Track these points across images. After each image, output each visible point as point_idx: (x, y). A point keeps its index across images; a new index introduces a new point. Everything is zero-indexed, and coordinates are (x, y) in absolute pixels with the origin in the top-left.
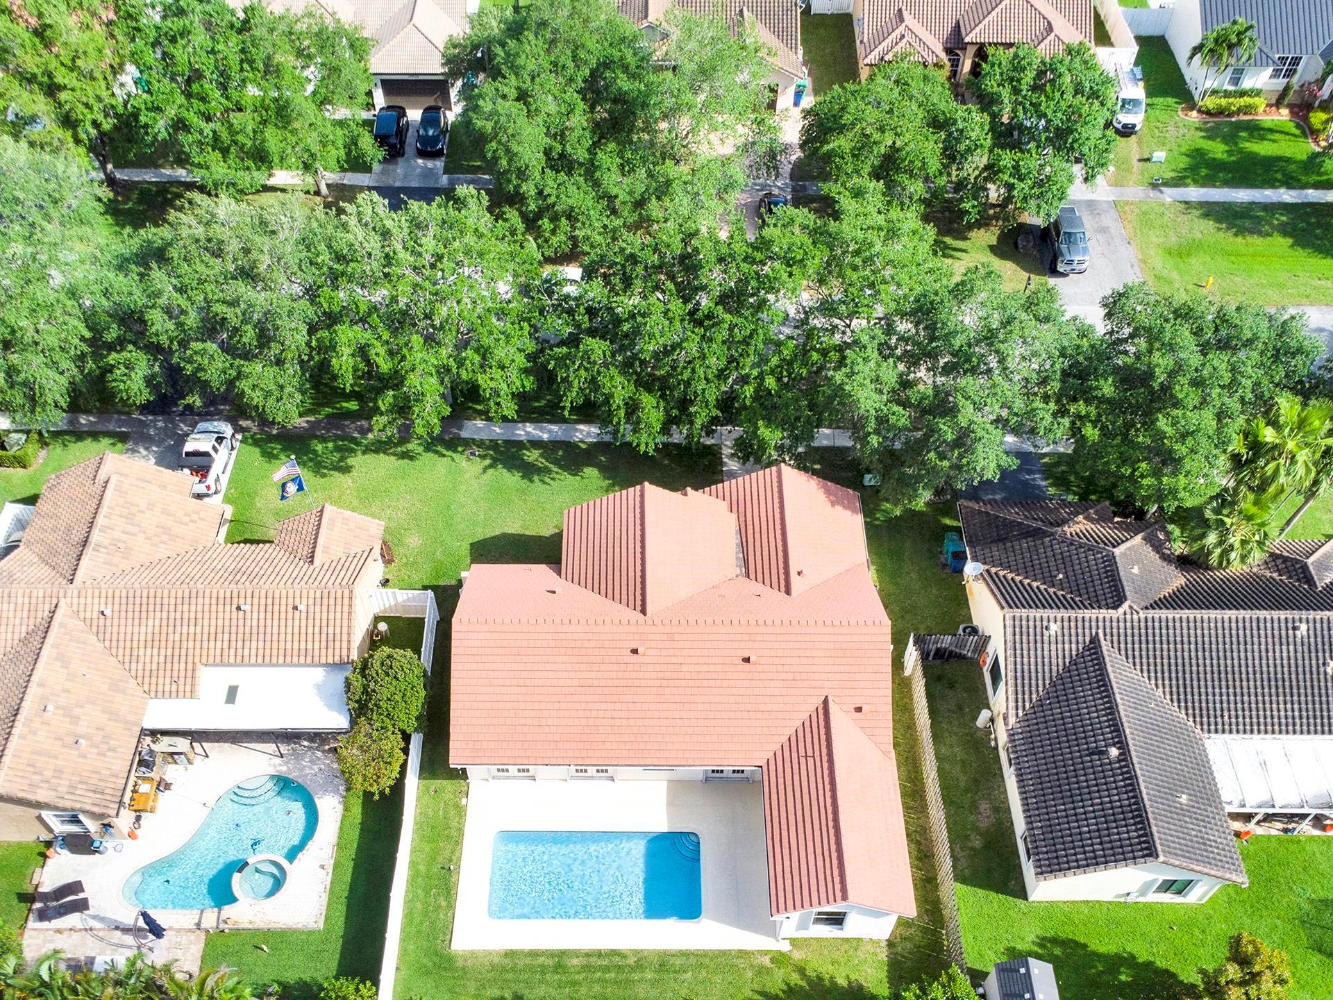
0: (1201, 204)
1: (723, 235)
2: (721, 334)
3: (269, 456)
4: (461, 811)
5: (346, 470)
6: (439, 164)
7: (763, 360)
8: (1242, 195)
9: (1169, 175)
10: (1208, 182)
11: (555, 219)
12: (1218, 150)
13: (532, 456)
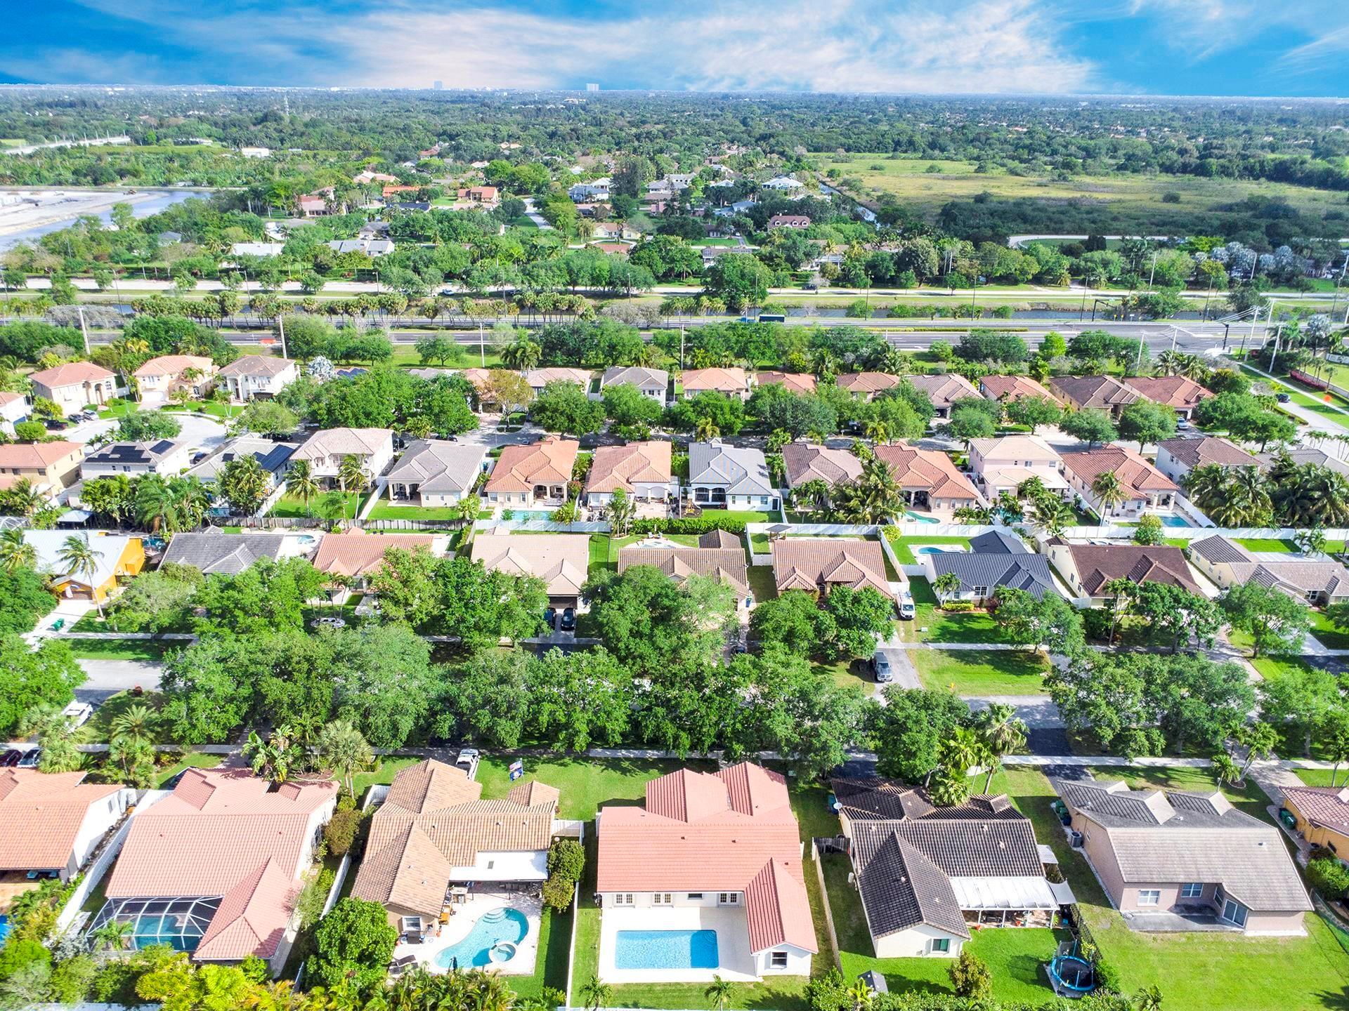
0: (948, 651)
1: (714, 665)
2: (715, 706)
3: (496, 765)
4: (599, 922)
5: (534, 771)
6: (573, 633)
7: (735, 717)
8: (967, 647)
9: (931, 638)
10: (951, 640)
11: (634, 658)
12: (954, 627)
13: (626, 764)
